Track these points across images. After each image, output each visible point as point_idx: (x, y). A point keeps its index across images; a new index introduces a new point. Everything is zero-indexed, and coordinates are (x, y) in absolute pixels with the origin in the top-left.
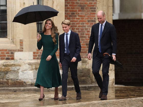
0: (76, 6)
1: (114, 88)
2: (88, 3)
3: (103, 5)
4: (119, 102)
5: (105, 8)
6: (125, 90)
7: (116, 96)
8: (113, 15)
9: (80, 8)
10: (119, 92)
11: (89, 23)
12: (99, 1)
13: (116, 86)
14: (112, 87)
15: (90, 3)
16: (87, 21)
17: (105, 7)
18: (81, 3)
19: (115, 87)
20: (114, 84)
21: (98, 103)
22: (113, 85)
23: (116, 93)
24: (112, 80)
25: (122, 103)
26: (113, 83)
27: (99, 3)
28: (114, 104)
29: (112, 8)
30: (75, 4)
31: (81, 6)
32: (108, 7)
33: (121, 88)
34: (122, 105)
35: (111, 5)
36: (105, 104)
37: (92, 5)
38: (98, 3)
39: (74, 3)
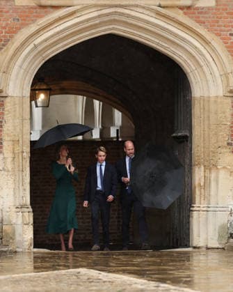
1: (32, 254)
3: (15, 116)
4: (39, 277)
6: (50, 258)
7: (35, 268)
8: (31, 133)
10: (39, 260)
12: (8, 111)
13: (36, 250)
14: (29, 252)
17: (18, 121)
19: (34, 253)
20: (32, 247)
21: (6, 279)
22: (30, 249)
23: (35, 262)
24: (29, 241)
25: (44, 278)
26: (31, 245)
28: (31, 281)
29: (29, 121)
32: (23, 120)
34: (44, 282)
35: (28, 116)
36: (17, 281)
38: (6, 113)
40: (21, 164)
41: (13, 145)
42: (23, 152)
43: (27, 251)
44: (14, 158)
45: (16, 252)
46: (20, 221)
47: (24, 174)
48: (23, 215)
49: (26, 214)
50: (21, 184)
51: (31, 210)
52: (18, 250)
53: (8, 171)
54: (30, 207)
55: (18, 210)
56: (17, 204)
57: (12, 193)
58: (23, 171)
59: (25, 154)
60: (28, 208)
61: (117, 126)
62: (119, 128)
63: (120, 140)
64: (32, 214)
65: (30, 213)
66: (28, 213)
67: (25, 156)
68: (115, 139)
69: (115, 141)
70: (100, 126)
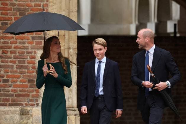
0: (10, 9)
2: (33, 4)
9: (18, 13)
11: (35, 41)
12: (53, 2)
15: (36, 5)
16: (31, 38)
17: (64, 13)
18: (19, 5)
27: (52, 6)
29: (76, 14)
30: (9, 7)
31: (19, 10)
32: (69, 12)
35: (75, 9)
37: (39, 8)
38: (51, 4)
39: (7, 4)
42: (69, 48)
48: (69, 119)
51: (77, 112)
54: (77, 109)
59: (71, 50)
60: (74, 110)
61: (175, 20)
62: (176, 23)
63: (178, 35)
64: (79, 118)
65: (77, 116)
66: (74, 116)
67: (72, 54)
68: (172, 35)
69: (172, 37)
70: (156, 21)
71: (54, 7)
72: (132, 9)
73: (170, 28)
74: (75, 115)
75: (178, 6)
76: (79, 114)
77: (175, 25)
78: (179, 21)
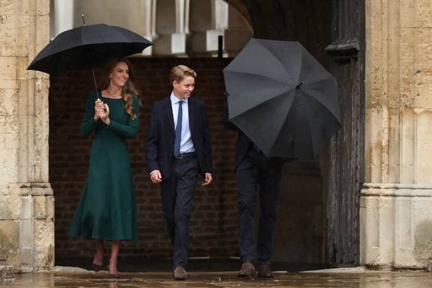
1: (52, 276)
3: (20, 8)
5: (26, 19)
13: (59, 269)
14: (45, 274)
17: (26, 17)
19: (56, 275)
20: (52, 263)
22: (49, 269)
24: (47, 251)
26: (50, 260)
29: (48, 18)
32: (36, 16)
33: (74, 276)
35: (46, 10)
40: (31, 103)
41: (17, 64)
42: (35, 79)
43: (41, 271)
44: (18, 90)
45: (20, 273)
46: (29, 213)
47: (37, 122)
48: (35, 202)
49: (42, 199)
50: (31, 141)
51: (50, 190)
52: (24, 269)
53: (7, 115)
54: (48, 185)
55: (25, 191)
56: (24, 180)
57: (14, 157)
58: (35, 116)
59: (39, 82)
60: (44, 187)
61: (220, 30)
62: (222, 34)
63: (225, 56)
64: (53, 200)
65: (49, 197)
66: (44, 197)
67: (40, 87)
68: (216, 56)
69: (215, 58)
70: (187, 31)
71: (9, 7)
72: (145, 10)
73: (212, 44)
74: (46, 195)
75: (226, 5)
76: (52, 193)
77: (220, 38)
78: (227, 32)
